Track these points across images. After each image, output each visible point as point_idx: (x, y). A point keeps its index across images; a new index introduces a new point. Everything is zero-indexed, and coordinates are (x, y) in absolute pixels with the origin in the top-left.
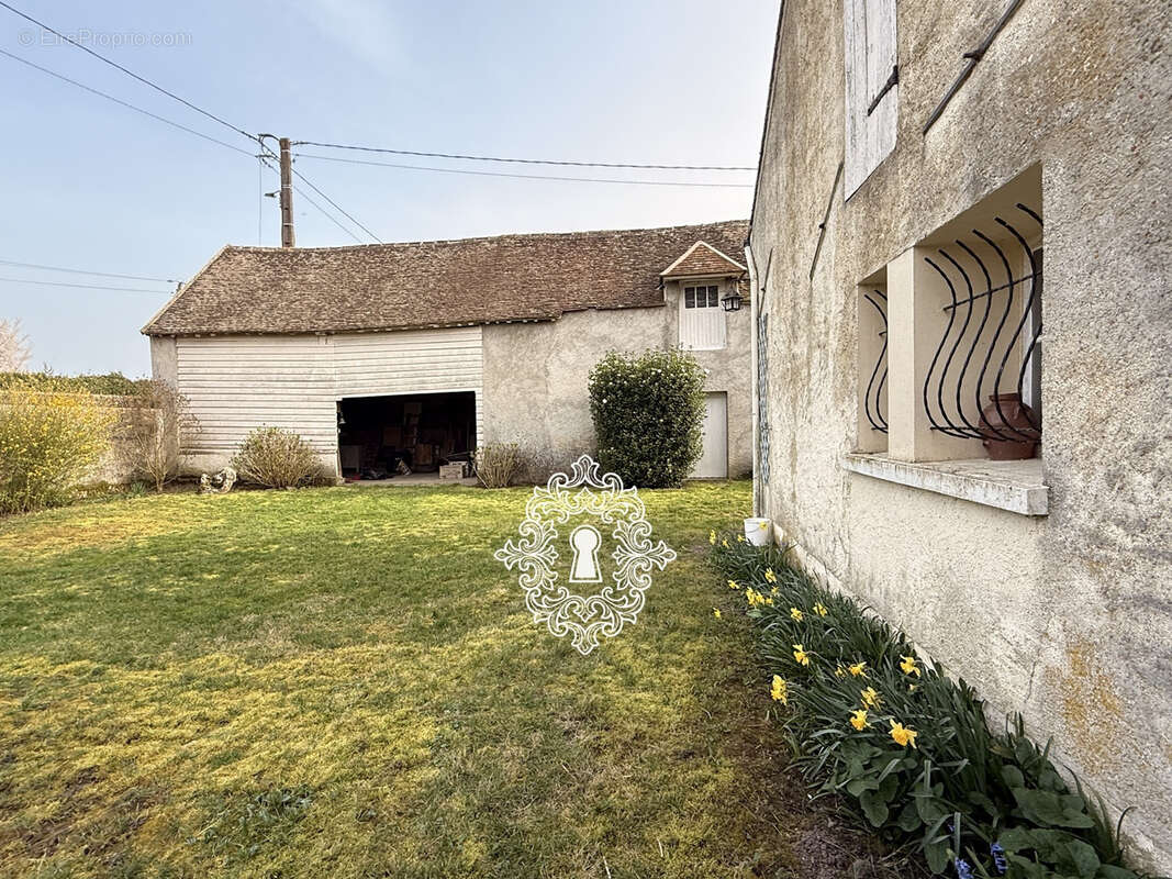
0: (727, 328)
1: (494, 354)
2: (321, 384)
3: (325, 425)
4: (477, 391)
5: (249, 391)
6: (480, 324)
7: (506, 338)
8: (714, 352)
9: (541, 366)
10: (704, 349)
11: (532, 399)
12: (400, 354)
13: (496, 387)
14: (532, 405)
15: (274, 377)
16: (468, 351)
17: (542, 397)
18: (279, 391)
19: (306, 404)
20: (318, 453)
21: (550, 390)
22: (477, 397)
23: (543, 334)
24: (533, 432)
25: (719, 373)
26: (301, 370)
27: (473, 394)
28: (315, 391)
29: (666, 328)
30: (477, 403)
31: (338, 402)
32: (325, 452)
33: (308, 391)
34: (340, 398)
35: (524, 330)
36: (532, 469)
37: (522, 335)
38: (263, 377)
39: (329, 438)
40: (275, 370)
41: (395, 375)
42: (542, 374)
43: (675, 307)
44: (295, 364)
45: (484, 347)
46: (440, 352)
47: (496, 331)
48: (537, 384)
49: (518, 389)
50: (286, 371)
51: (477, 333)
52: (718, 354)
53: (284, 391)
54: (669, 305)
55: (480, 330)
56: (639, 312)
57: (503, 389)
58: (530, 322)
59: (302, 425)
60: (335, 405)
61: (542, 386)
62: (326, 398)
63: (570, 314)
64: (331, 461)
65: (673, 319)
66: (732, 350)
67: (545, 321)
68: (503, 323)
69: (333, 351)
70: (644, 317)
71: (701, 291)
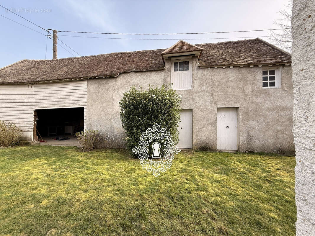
0: (193, 80)
1: (92, 91)
2: (29, 104)
3: (29, 120)
4: (85, 107)
5: (4, 106)
7: (96, 85)
8: (187, 90)
9: (111, 97)
10: (182, 89)
11: (107, 111)
12: (57, 92)
13: (92, 106)
14: (107, 114)
15: (12, 101)
16: (82, 90)
17: (110, 110)
18: (14, 106)
19: (23, 112)
20: (26, 131)
21: (114, 107)
22: (85, 110)
23: (112, 83)
24: (107, 125)
25: (189, 100)
26: (22, 98)
27: (83, 109)
28: (26, 107)
29: (165, 80)
30: (85, 113)
31: (34, 111)
32: (28, 131)
33: (24, 107)
35: (104, 81)
36: (106, 142)
37: (103, 83)
38: (9, 101)
39: (30, 125)
40: (13, 98)
41: (54, 100)
42: (111, 100)
43: (169, 70)
44: (20, 96)
45: (88, 89)
46: (72, 91)
47: (93, 82)
48: (109, 105)
49: (101, 107)
50: (17, 98)
51: (84, 85)
52: (188, 92)
53: (16, 106)
54: (166, 69)
56: (153, 73)
57: (95, 106)
58: (106, 78)
59: (21, 120)
60: (33, 112)
61: (111, 106)
62: (30, 109)
63: (123, 75)
64: (30, 135)
65: (168, 75)
66: (195, 89)
67: (112, 77)
68: (95, 78)
69: (33, 91)
70: (155, 76)
71: (182, 63)
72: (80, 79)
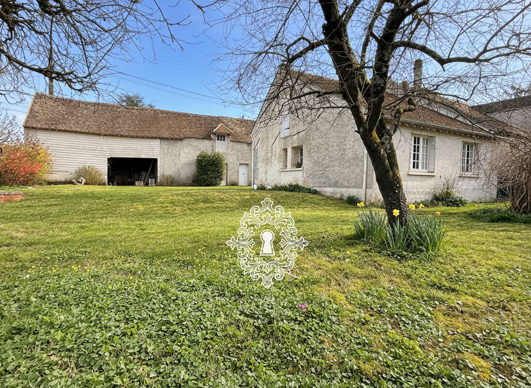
0: (228, 147)
1: (164, 147)
2: (101, 152)
6: (159, 138)
8: (224, 153)
9: (178, 152)
11: (175, 162)
13: (164, 158)
16: (155, 146)
17: (178, 161)
18: (84, 153)
19: (95, 158)
20: (101, 175)
21: (181, 160)
22: (158, 160)
23: (179, 143)
26: (93, 146)
27: (157, 159)
28: (98, 154)
30: (158, 162)
33: (96, 154)
34: (109, 157)
35: (175, 142)
37: (172, 143)
38: (77, 148)
40: (82, 145)
41: (130, 151)
42: (178, 154)
43: (215, 140)
44: (91, 144)
45: (160, 145)
47: (165, 142)
51: (158, 141)
53: (86, 153)
54: (213, 139)
55: (159, 140)
56: (205, 141)
57: (166, 158)
58: (176, 139)
60: (107, 159)
61: (178, 158)
62: (103, 157)
63: (187, 138)
65: (215, 143)
67: (180, 140)
68: (167, 139)
69: (106, 141)
70: (207, 142)
71: (221, 136)
72: (156, 138)
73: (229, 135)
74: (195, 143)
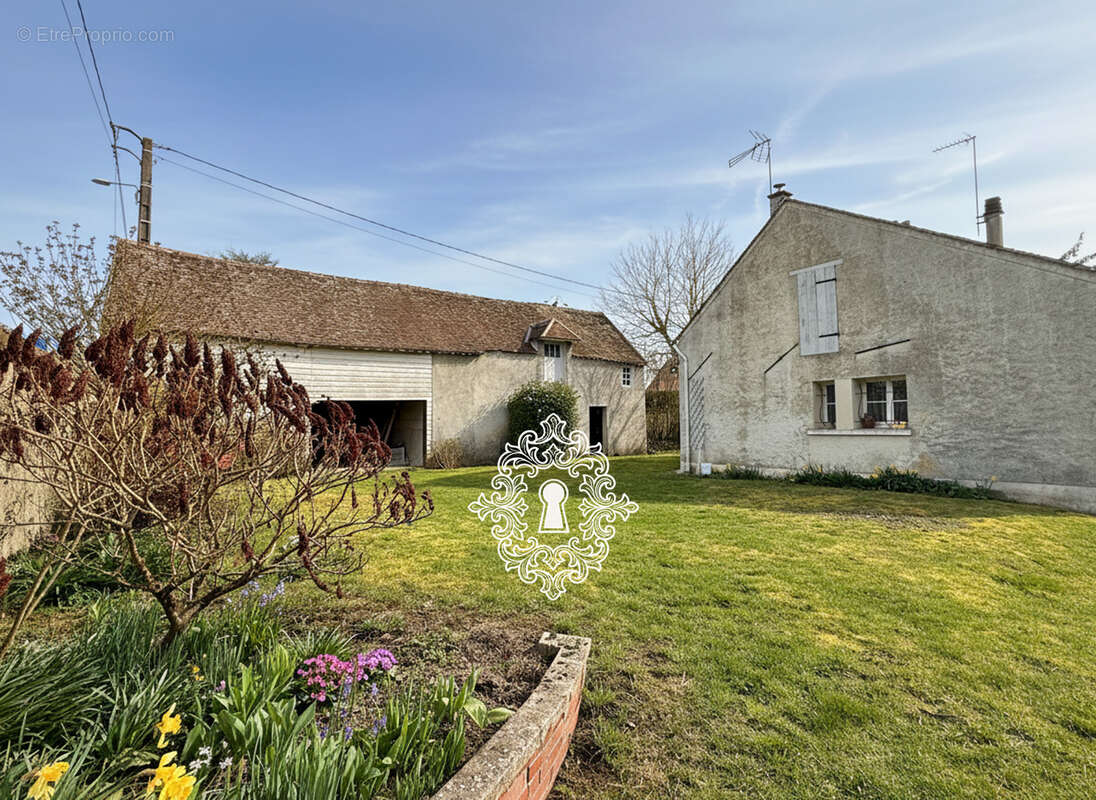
1: (440, 374)
4: (428, 400)
6: (432, 352)
9: (469, 385)
11: (463, 407)
13: (441, 398)
14: (464, 412)
16: (422, 371)
17: (469, 406)
22: (428, 405)
23: (470, 364)
27: (425, 402)
29: (537, 367)
30: (429, 409)
42: (469, 390)
43: (541, 355)
45: (433, 369)
49: (455, 400)
54: (539, 353)
55: (430, 357)
57: (445, 399)
61: (469, 399)
65: (541, 362)
68: (448, 354)
70: (526, 360)
71: (552, 347)
72: (424, 352)
73: (569, 344)
74: (504, 363)
